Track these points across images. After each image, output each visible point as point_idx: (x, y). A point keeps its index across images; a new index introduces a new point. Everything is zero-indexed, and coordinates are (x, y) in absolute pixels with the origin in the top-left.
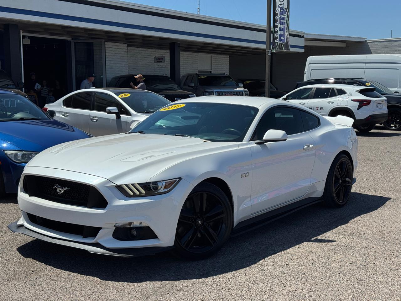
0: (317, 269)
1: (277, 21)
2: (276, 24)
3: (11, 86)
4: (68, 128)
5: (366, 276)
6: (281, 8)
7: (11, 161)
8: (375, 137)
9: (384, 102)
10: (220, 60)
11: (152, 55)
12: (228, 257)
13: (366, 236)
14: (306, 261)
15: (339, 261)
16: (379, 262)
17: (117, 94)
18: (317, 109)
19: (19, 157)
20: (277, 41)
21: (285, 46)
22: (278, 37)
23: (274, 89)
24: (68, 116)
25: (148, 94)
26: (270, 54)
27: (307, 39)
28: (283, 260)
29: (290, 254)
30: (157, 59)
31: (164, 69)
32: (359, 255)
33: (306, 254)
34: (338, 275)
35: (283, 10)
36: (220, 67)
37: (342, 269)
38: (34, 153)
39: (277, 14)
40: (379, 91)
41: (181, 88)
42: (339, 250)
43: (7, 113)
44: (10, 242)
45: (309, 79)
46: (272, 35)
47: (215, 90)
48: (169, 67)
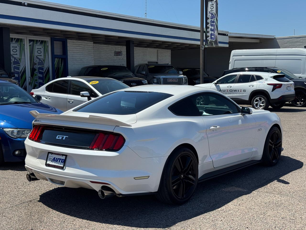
0: (257, 223)
1: (209, 23)
2: (208, 26)
3: (5, 76)
4: (52, 109)
5: (296, 229)
6: (212, 14)
7: (8, 136)
8: (286, 113)
9: (292, 85)
10: (164, 53)
11: (112, 50)
12: (185, 214)
13: (291, 195)
14: (247, 217)
15: (273, 216)
16: (304, 217)
17: (89, 81)
18: (241, 91)
19: (15, 134)
20: (209, 39)
21: (214, 43)
22: (209, 36)
23: (206, 75)
24: (50, 99)
25: (112, 81)
26: (203, 49)
27: (230, 37)
28: (229, 216)
29: (234, 211)
30: (116, 53)
31: (122, 61)
32: (288, 211)
33: (247, 211)
34: (274, 228)
35: (213, 15)
36: (164, 58)
37: (277, 223)
38: (27, 130)
39: (209, 18)
40: (288, 77)
41: (135, 76)
42: (272, 207)
43: (4, 98)
44: (11, 203)
45: (233, 68)
46: (204, 34)
47: (161, 77)
48: (126, 59)
